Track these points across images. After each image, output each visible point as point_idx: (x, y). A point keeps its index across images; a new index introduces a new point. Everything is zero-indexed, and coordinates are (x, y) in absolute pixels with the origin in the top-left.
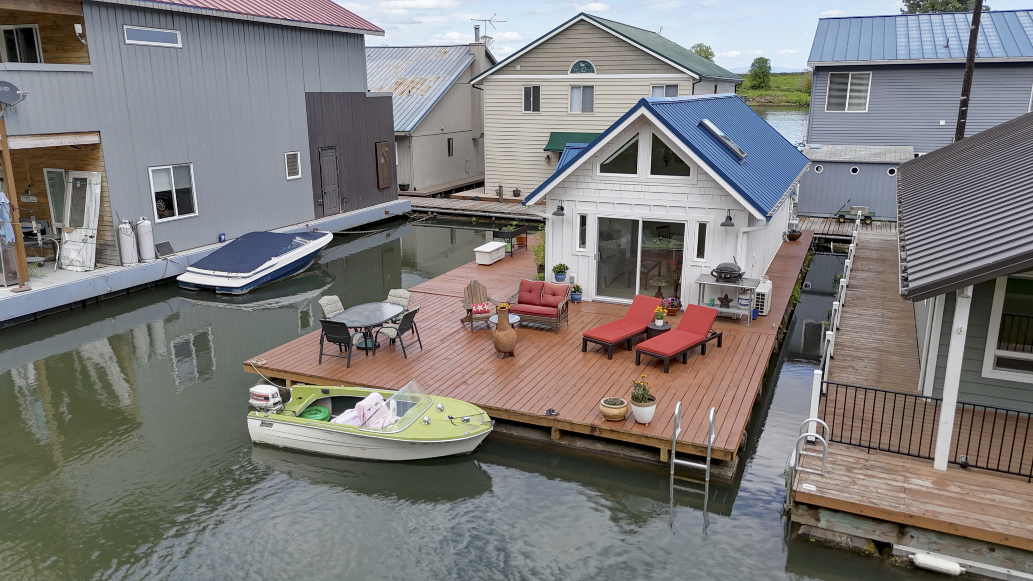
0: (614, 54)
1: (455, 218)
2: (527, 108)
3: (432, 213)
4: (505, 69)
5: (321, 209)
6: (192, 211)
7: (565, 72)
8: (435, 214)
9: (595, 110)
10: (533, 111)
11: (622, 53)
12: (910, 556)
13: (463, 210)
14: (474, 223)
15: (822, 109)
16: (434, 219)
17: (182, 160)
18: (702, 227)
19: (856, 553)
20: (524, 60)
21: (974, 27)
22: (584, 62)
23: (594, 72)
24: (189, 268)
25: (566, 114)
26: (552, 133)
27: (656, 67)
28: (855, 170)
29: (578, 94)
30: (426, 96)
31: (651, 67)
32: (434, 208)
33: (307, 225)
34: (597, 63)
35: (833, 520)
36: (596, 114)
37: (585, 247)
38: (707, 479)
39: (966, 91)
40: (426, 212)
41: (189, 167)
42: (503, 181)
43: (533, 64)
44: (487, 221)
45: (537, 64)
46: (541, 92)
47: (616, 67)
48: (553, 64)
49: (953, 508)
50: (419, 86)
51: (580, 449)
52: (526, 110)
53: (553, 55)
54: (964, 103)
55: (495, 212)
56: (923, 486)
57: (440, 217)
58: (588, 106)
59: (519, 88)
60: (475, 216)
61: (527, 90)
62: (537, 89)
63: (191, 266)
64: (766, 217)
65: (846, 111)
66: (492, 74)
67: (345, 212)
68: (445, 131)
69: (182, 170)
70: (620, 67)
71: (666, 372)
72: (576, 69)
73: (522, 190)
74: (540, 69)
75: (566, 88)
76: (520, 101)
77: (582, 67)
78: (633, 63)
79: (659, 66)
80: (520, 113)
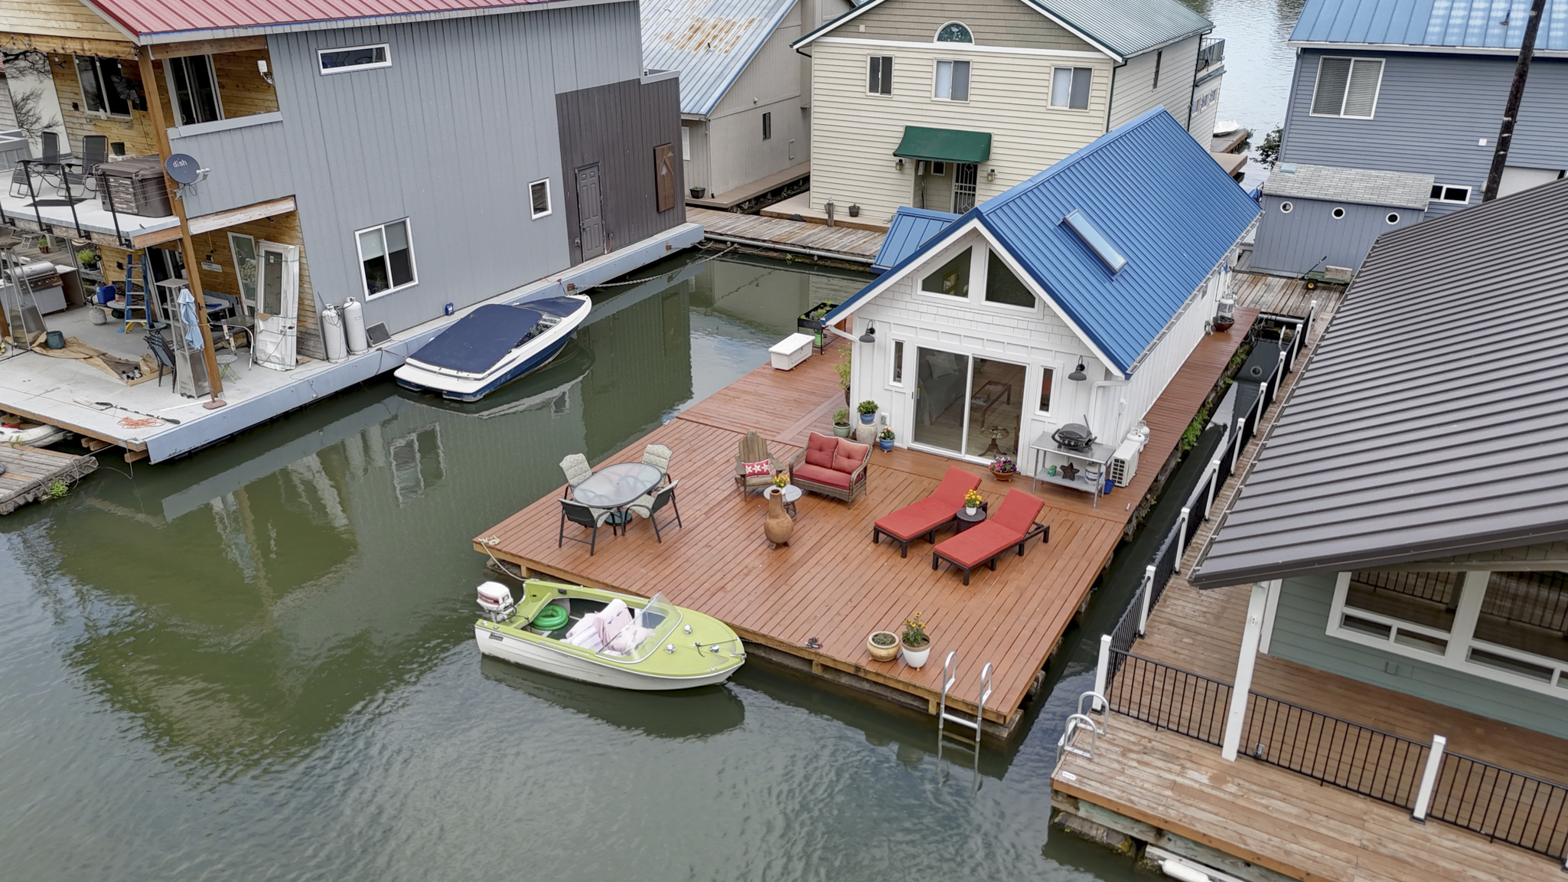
0: (1002, 16)
1: (764, 253)
2: (873, 88)
3: (733, 243)
4: (843, 29)
5: (578, 252)
6: (411, 279)
7: (929, 39)
8: (736, 245)
9: (971, 98)
10: (883, 92)
11: (1013, 17)
12: (1160, 862)
13: (774, 242)
14: (789, 262)
15: (1307, 110)
16: (734, 252)
17: (395, 216)
18: (1048, 374)
19: (1108, 850)
20: (871, 17)
21: (1534, 14)
22: (957, 26)
23: (971, 41)
24: (409, 360)
25: (928, 101)
26: (907, 128)
27: (1061, 40)
28: (1339, 213)
29: (947, 73)
30: (732, 54)
31: (1053, 39)
32: (735, 236)
33: (559, 281)
34: (977, 29)
35: (1093, 811)
36: (972, 104)
37: (900, 381)
38: (978, 739)
39: (1512, 109)
40: (725, 242)
41: (404, 223)
42: (834, 197)
43: (883, 24)
44: (807, 261)
45: (890, 24)
46: (894, 67)
47: (1004, 37)
48: (912, 26)
49: (1216, 814)
50: (723, 34)
51: (843, 686)
52: (871, 91)
53: (912, 12)
54: (1508, 127)
55: (817, 249)
56: (1196, 781)
57: (742, 250)
58: (960, 91)
59: (864, 58)
60: (790, 252)
61: (874, 62)
62: (888, 61)
63: (412, 357)
64: (1126, 374)
65: (1342, 116)
66: (824, 35)
67: (611, 251)
68: (758, 104)
69: (397, 228)
70: (1008, 37)
71: (966, 583)
72: (946, 36)
73: (861, 207)
74: (893, 31)
75: (930, 63)
76: (863, 77)
77: (953, 33)
78: (1026, 31)
79: (1066, 40)
80: (863, 95)
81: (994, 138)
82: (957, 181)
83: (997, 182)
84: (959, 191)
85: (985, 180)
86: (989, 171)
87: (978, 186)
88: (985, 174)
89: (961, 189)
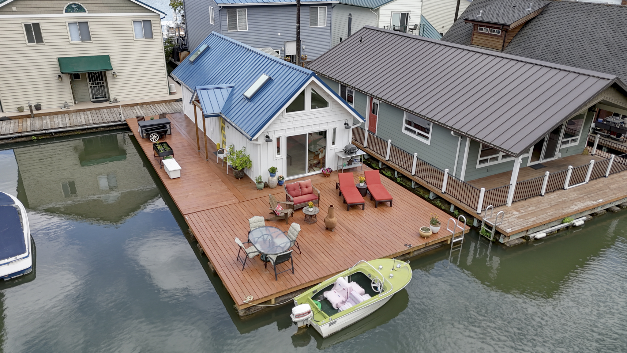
2: (30, 40)
4: (1, 10)
7: (60, 12)
9: (93, 39)
10: (37, 42)
12: (535, 237)
13: (19, 133)
14: (35, 141)
18: (334, 130)
20: (19, 2)
22: (75, 4)
23: (85, 11)
26: (59, 59)
29: (75, 30)
31: (129, 8)
34: (87, 5)
35: (513, 237)
36: (94, 42)
37: (280, 154)
43: (28, 6)
45: (33, 6)
46: (42, 28)
47: (103, 8)
52: (29, 42)
59: (20, 25)
60: (33, 135)
61: (27, 27)
62: (37, 26)
64: (364, 120)
65: (238, 30)
70: (106, 8)
72: (70, 10)
73: (40, 104)
74: (35, 9)
75: (64, 24)
76: (22, 35)
77: (74, 8)
78: (114, 5)
79: (135, 8)
80: (25, 45)
81: (111, 57)
82: (90, 81)
83: (118, 77)
84: (92, 86)
85: (111, 78)
86: (113, 73)
87: (109, 81)
88: (111, 75)
89: (93, 84)
